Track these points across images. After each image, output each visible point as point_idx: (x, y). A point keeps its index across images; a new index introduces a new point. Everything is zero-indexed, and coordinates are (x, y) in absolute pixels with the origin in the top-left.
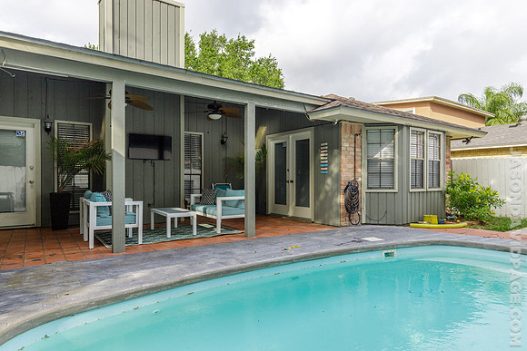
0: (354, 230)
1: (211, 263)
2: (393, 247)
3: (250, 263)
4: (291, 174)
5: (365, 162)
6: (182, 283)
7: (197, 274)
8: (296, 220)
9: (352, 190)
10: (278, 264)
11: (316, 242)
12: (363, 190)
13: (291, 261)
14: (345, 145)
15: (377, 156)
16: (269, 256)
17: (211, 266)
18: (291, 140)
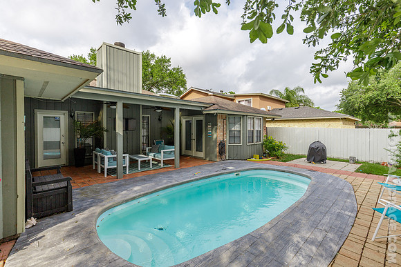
0: (223, 163)
1: (165, 182)
2: (239, 171)
3: (181, 182)
4: (194, 136)
5: (228, 131)
6: (156, 191)
7: (161, 187)
8: (196, 158)
9: (222, 145)
10: (192, 181)
11: (207, 170)
12: (227, 144)
13: (197, 180)
14: (219, 124)
15: (233, 129)
16: (188, 178)
17: (165, 184)
18: (194, 120)
